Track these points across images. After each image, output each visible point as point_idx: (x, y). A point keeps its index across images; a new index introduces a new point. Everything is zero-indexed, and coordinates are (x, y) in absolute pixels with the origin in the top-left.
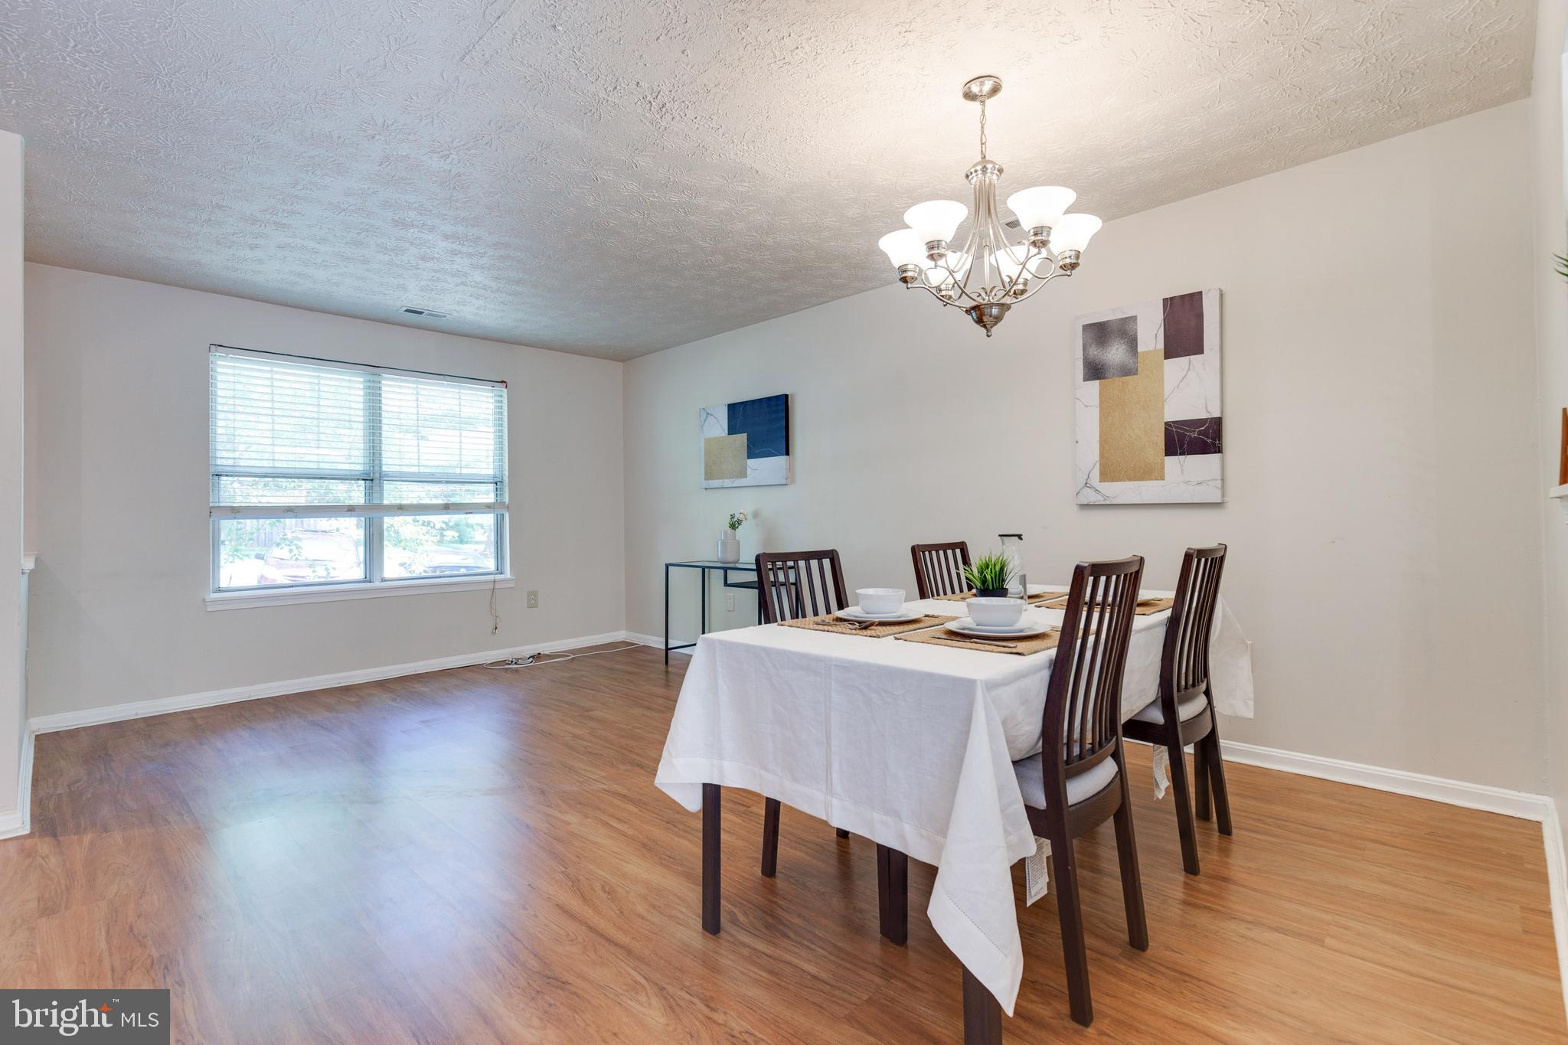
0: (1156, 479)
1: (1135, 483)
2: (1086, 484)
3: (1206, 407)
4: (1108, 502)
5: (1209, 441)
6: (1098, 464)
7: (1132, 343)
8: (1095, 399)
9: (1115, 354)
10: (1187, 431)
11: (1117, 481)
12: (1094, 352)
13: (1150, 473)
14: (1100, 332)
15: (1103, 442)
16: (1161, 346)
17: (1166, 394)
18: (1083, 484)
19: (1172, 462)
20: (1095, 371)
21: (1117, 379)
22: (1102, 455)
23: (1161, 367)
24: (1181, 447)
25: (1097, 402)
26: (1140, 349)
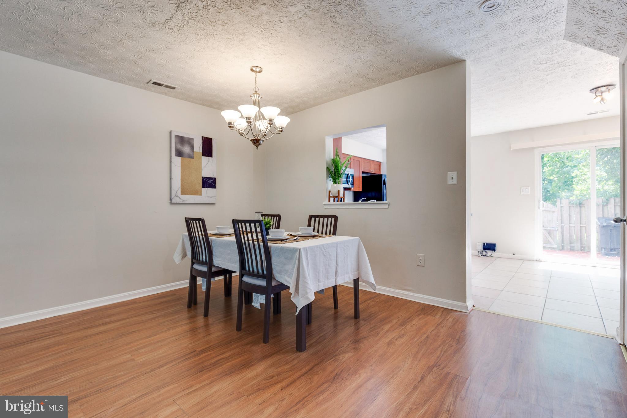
0: (199, 195)
1: (193, 196)
2: (176, 195)
3: (213, 174)
4: (184, 202)
5: (214, 184)
6: (180, 188)
7: (192, 147)
8: (179, 164)
9: (186, 149)
10: (208, 181)
11: (187, 195)
12: (179, 146)
13: (197, 193)
14: (182, 140)
15: (182, 180)
16: (201, 151)
17: (202, 168)
18: (174, 195)
19: (204, 190)
20: (179, 153)
21: (187, 158)
22: (182, 185)
23: (201, 158)
24: (207, 186)
25: (180, 165)
26: (195, 150)
